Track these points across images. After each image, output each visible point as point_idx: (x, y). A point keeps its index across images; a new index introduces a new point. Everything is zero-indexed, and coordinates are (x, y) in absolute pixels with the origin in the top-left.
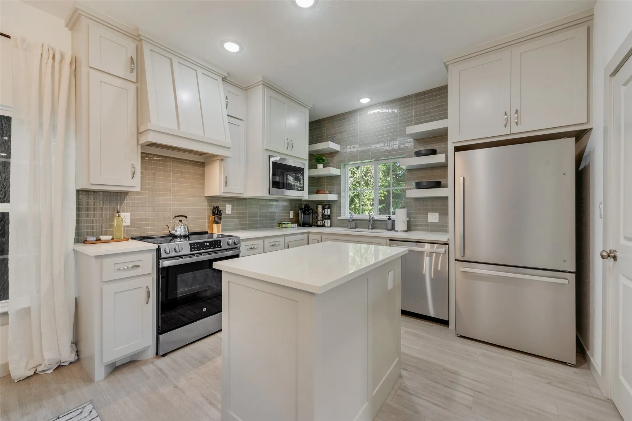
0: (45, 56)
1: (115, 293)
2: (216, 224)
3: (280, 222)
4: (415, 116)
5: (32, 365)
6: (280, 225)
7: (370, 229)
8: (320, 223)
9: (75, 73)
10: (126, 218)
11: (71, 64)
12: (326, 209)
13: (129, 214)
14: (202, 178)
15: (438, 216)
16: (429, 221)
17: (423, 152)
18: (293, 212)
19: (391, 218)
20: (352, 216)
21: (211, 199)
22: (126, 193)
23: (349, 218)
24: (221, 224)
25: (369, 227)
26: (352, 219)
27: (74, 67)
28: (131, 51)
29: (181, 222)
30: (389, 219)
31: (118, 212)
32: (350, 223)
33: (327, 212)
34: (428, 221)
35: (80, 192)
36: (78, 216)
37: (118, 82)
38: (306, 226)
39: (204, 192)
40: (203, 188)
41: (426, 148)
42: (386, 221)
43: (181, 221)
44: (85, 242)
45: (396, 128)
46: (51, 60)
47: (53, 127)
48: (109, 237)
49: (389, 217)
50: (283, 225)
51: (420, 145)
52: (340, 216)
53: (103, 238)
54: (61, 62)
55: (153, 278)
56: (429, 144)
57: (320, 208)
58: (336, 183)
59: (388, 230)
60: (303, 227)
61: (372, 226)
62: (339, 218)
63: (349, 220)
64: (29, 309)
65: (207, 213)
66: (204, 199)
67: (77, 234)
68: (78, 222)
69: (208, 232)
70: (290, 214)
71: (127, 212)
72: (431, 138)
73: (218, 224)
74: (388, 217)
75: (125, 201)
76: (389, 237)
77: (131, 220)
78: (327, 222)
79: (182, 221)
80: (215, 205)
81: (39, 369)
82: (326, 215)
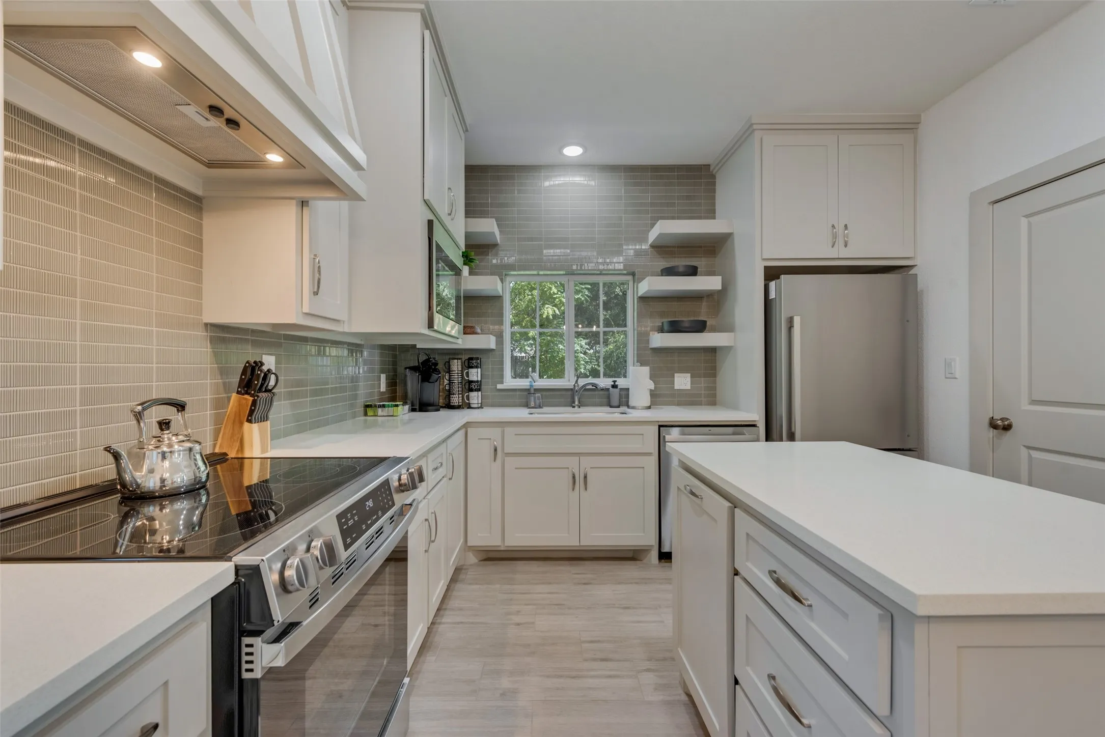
2: (256, 424)
3: (367, 401)
4: (652, 204)
6: (368, 410)
7: (576, 407)
8: (456, 400)
12: (472, 367)
15: (689, 379)
16: (676, 387)
17: (681, 269)
18: (385, 375)
19: (617, 385)
20: (535, 382)
21: (221, 334)
23: (528, 387)
24: (269, 422)
25: (574, 402)
26: (534, 388)
29: (168, 428)
30: (614, 386)
32: (532, 398)
33: (475, 375)
34: (674, 387)
38: (430, 408)
39: (199, 310)
40: (198, 293)
41: (684, 264)
42: (608, 390)
43: (165, 426)
45: (621, 218)
49: (615, 383)
50: (380, 410)
51: (661, 257)
52: (502, 383)
56: (675, 257)
57: (456, 366)
58: (490, 311)
59: (611, 407)
60: (421, 410)
61: (579, 402)
62: (499, 386)
63: (529, 390)
69: (225, 454)
70: (380, 381)
72: (678, 247)
73: (262, 423)
74: (613, 383)
76: (658, 421)
78: (475, 398)
79: (172, 424)
82: (472, 382)
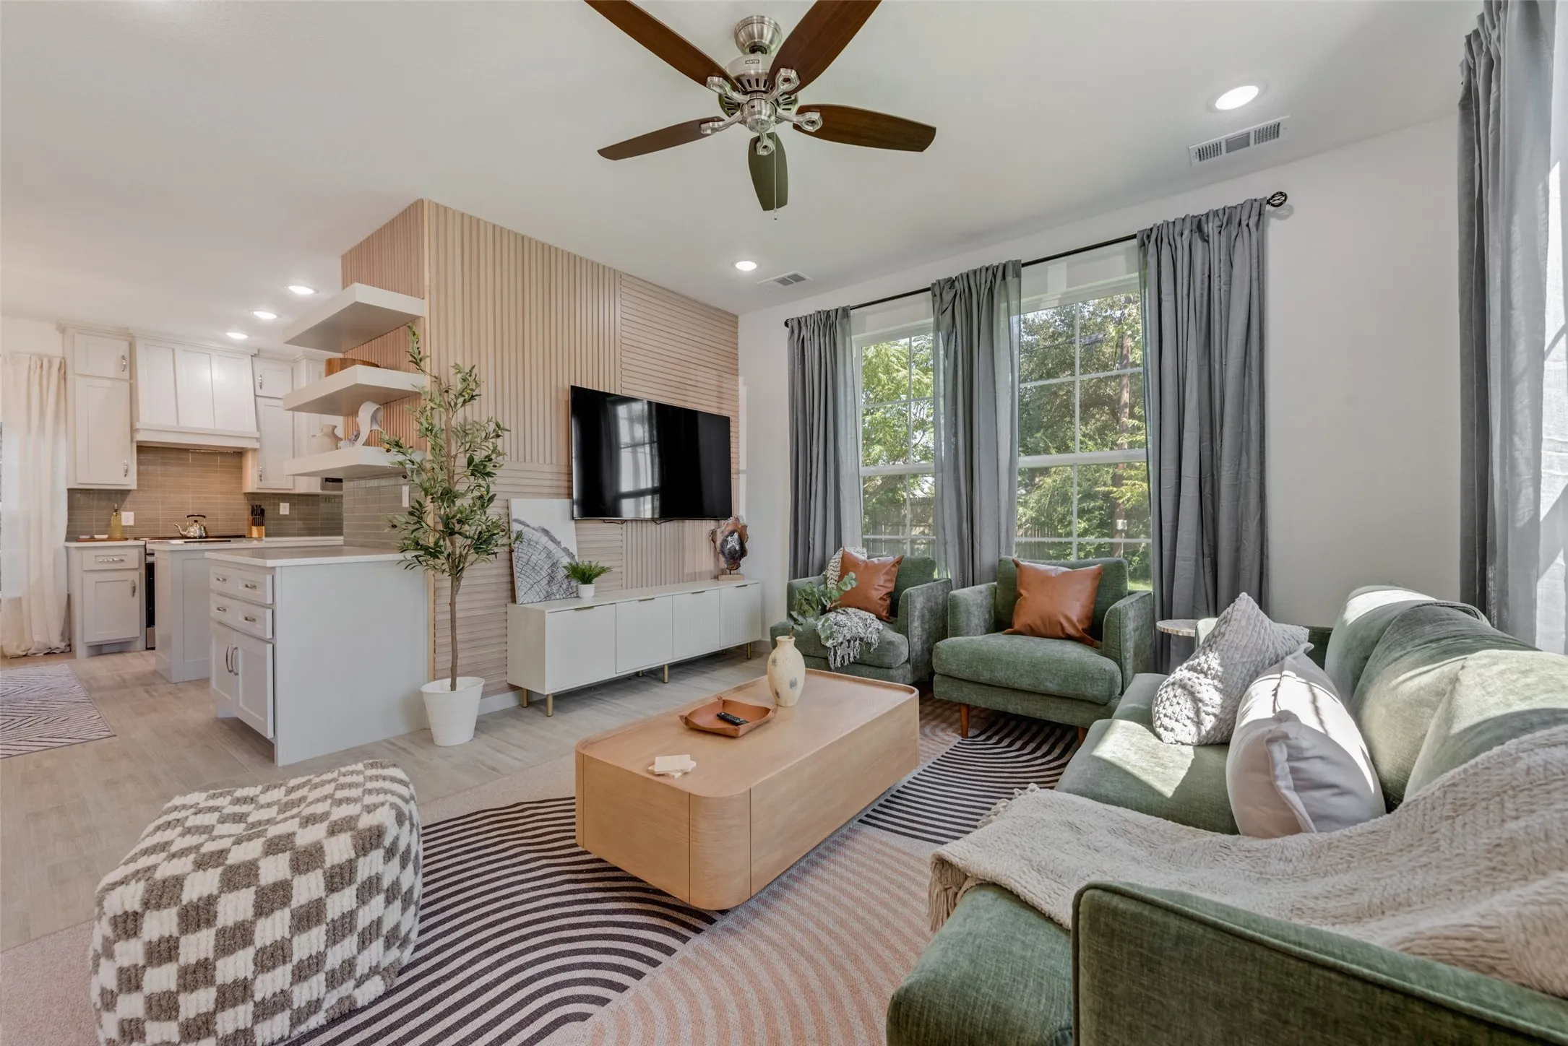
0: (33, 367)
1: (96, 582)
2: (256, 527)
5: (23, 648)
9: (63, 377)
10: (127, 518)
11: (59, 369)
13: (132, 513)
14: (239, 470)
21: (252, 496)
22: (130, 491)
24: (264, 527)
27: (63, 371)
28: (123, 348)
31: (116, 511)
35: (71, 492)
36: (70, 514)
37: (109, 383)
39: (241, 488)
40: (238, 484)
43: (196, 521)
44: (78, 540)
46: (38, 370)
47: (42, 428)
48: (105, 536)
53: (96, 537)
54: (50, 368)
55: (140, 574)
64: (20, 599)
65: (246, 514)
66: (243, 496)
67: (68, 532)
68: (70, 520)
71: (131, 511)
73: (259, 527)
75: (128, 499)
77: (135, 520)
80: (257, 503)
81: (30, 652)
